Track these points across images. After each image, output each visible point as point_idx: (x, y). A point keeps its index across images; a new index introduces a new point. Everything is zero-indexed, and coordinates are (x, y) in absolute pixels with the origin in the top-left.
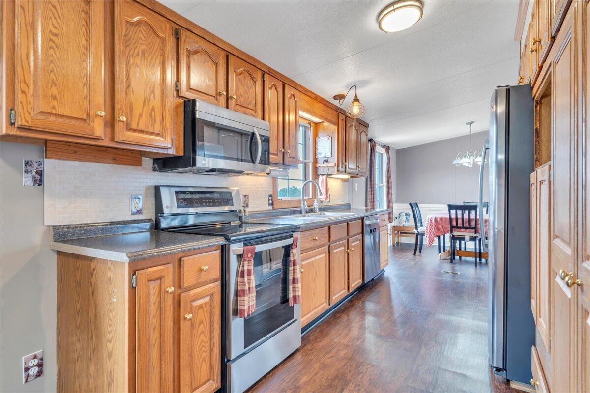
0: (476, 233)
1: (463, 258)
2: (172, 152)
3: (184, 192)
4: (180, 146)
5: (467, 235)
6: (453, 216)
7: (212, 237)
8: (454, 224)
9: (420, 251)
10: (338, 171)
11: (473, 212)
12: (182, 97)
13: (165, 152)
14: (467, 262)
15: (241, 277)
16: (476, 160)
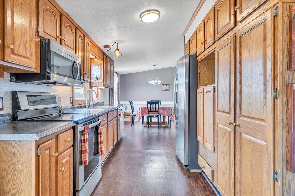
0: (158, 114)
1: (152, 125)
2: (34, 70)
3: (31, 96)
4: (38, 67)
5: (155, 115)
6: (149, 107)
7: (62, 122)
8: (150, 111)
9: (133, 124)
10: (103, 85)
11: (157, 105)
12: (40, 36)
13: (31, 70)
14: (154, 127)
15: (83, 143)
16: (157, 82)
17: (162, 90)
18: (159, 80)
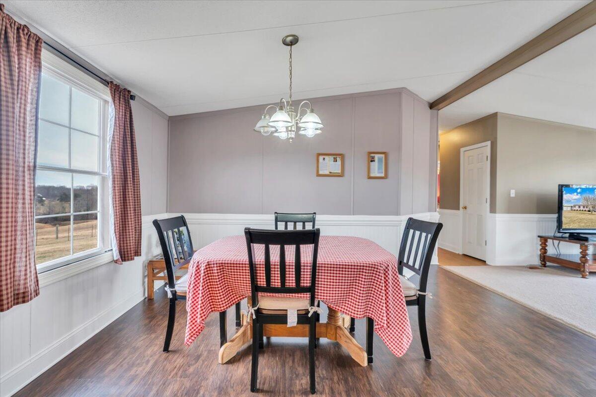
0: (313, 302)
5: (293, 307)
17: (319, 175)
18: (312, 111)
